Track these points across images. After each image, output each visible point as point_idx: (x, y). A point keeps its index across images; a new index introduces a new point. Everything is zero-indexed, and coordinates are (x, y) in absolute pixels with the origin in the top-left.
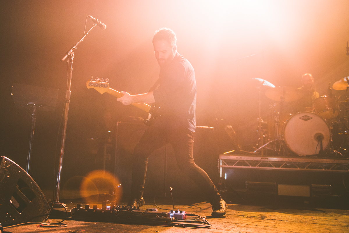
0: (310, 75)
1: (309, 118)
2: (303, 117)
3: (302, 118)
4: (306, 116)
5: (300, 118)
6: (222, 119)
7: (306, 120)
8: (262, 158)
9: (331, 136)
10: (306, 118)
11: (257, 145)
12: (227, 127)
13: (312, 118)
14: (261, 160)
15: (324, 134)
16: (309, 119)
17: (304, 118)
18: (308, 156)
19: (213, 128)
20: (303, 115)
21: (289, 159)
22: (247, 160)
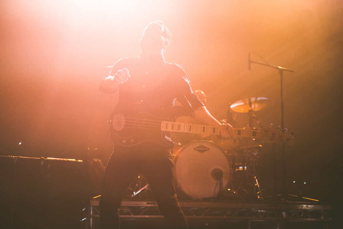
0: (202, 92)
1: (206, 148)
2: (198, 147)
3: (198, 149)
4: (201, 147)
5: (194, 149)
6: (96, 149)
7: (202, 151)
8: (147, 203)
9: (232, 173)
10: (203, 149)
11: (137, 185)
12: (94, 161)
13: (209, 149)
14: (147, 206)
15: (223, 170)
16: (205, 151)
17: (200, 149)
18: (205, 199)
19: (82, 161)
20: (198, 145)
21: (182, 204)
22: (128, 205)
